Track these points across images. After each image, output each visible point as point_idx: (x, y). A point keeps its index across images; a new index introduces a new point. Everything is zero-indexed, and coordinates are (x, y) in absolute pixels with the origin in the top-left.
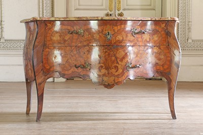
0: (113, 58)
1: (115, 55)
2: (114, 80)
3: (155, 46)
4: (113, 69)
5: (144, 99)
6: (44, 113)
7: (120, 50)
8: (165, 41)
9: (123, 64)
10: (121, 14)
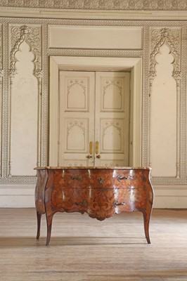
0: (104, 198)
2: (105, 215)
3: (135, 189)
4: (104, 205)
5: (121, 224)
6: (53, 238)
7: (109, 192)
8: (142, 185)
10: (98, 157)
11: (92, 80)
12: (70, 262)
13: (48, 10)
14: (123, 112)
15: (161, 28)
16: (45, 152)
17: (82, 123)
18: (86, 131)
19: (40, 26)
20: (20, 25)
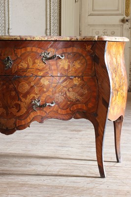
0: (13, 93)
1: (15, 90)
2: (15, 124)
3: (75, 77)
4: (13, 107)
7: (23, 82)
8: (91, 69)
9: (28, 101)
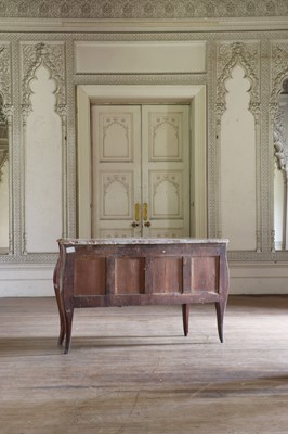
10: (148, 225)
11: (137, 117)
12: (95, 373)
13: (74, 20)
14: (180, 161)
15: (232, 42)
16: (74, 219)
17: (124, 179)
18: (130, 188)
19: (62, 43)
20: (35, 43)
